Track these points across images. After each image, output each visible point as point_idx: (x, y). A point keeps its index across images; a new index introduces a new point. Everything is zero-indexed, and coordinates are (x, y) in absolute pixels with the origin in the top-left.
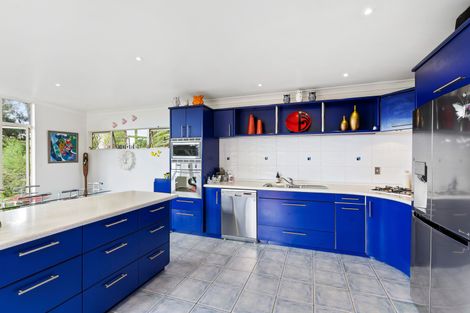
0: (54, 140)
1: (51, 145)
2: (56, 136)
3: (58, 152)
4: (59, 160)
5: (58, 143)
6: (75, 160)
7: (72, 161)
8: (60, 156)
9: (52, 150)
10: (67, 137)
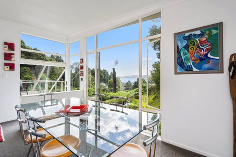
0: (182, 44)
1: (178, 50)
2: (184, 38)
3: (187, 59)
4: (189, 70)
5: (187, 47)
6: (216, 68)
7: (210, 70)
8: (190, 63)
9: (179, 57)
10: (202, 35)
